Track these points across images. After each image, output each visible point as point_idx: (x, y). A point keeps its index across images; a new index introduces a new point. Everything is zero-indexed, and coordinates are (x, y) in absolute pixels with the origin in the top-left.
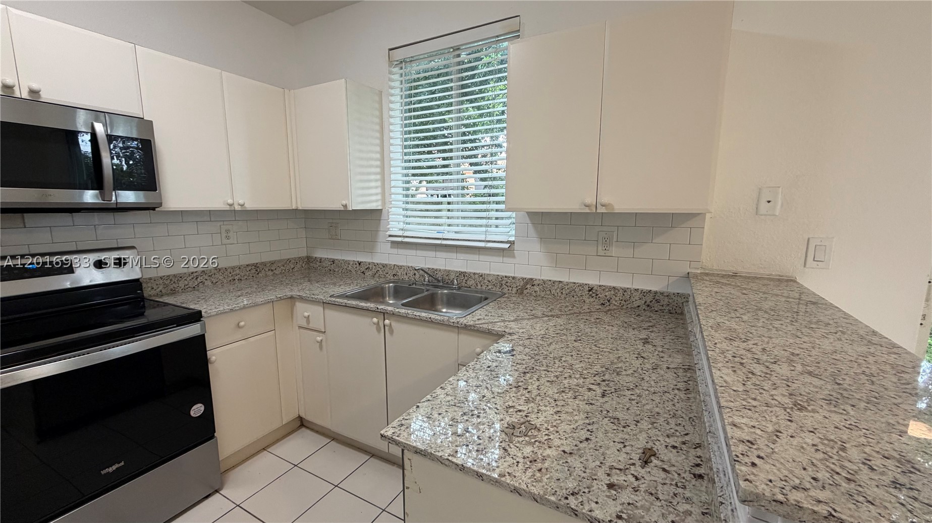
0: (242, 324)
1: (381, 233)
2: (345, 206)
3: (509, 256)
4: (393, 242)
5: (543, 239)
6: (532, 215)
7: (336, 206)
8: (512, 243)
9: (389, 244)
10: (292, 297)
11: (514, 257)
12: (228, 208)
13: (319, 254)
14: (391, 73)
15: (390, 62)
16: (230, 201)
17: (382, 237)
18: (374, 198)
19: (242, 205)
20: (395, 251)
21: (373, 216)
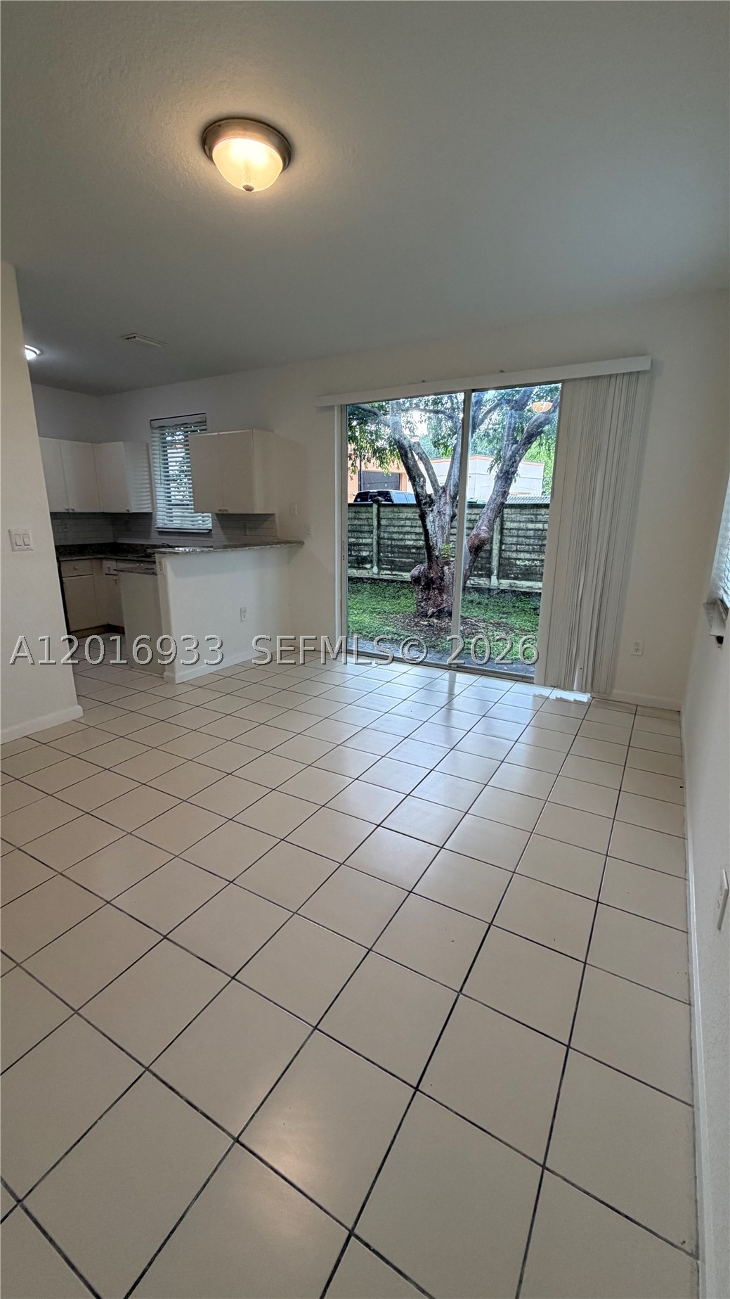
0: (76, 568)
1: (153, 527)
2: (128, 510)
3: (209, 537)
4: (159, 532)
5: (223, 527)
6: (217, 515)
7: (124, 511)
8: (211, 530)
9: (157, 533)
10: (100, 558)
11: (212, 537)
12: (66, 511)
13: (121, 541)
14: (153, 433)
15: (152, 428)
16: (67, 508)
17: (153, 530)
18: (147, 506)
19: (73, 510)
20: (160, 537)
21: (147, 517)
